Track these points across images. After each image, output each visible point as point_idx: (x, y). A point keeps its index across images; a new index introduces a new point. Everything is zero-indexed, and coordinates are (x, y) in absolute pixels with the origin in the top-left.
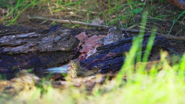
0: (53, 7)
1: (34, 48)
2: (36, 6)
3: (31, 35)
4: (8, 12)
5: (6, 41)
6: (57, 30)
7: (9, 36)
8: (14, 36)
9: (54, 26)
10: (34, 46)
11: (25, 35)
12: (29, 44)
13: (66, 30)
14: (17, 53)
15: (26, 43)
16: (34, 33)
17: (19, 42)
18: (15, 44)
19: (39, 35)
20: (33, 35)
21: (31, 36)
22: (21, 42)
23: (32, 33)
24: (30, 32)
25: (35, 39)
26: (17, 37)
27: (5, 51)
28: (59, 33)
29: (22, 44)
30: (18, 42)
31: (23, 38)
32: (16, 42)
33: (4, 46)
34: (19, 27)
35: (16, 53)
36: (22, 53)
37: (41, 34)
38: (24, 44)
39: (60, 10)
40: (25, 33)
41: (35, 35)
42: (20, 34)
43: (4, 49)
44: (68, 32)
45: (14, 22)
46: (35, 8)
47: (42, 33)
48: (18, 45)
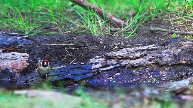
0: (173, 19)
1: (154, 61)
2: (156, 17)
3: (151, 47)
4: (127, 24)
5: (125, 53)
6: (178, 42)
7: (128, 49)
8: (133, 49)
9: (175, 38)
10: (153, 59)
11: (145, 48)
12: (148, 57)
13: (188, 42)
14: (137, 66)
15: (145, 55)
16: (153, 45)
17: (138, 54)
18: (135, 57)
19: (159, 47)
20: (152, 47)
21: (150, 48)
22: (140, 54)
23: (152, 46)
24: (150, 44)
25: (155, 51)
26: (135, 50)
27: (124, 64)
28: (180, 46)
29: (141, 56)
30: (137, 54)
31: (143, 50)
32: (136, 54)
33: (122, 59)
34: (138, 40)
35: (135, 66)
36: (142, 66)
37: (161, 46)
38: (143, 57)
39: (181, 21)
40: (144, 45)
41: (155, 48)
42: (139, 46)
43: (122, 61)
44: (189, 44)
45: (132, 35)
46: (155, 19)
47: (162, 45)
48: (137, 58)
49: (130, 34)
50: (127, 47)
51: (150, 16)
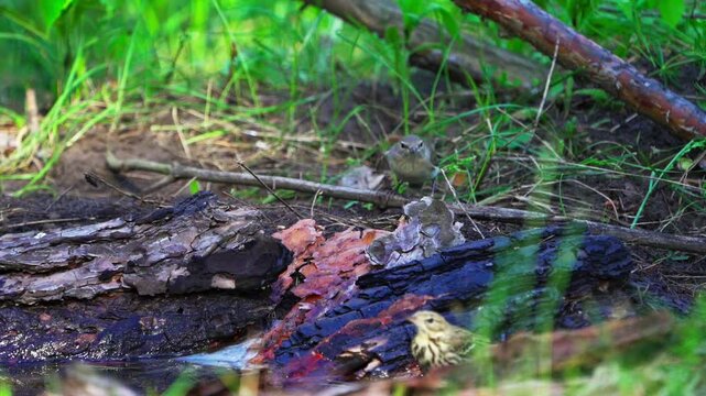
0: (188, 125)
1: (119, 281)
2: (125, 119)
3: (107, 228)
4: (17, 142)
5: (12, 253)
6: (206, 211)
7: (23, 235)
8: (42, 235)
9: (196, 196)
10: (117, 272)
11: (86, 231)
12: (98, 264)
13: (241, 212)
14: (55, 298)
15: (86, 259)
16: (117, 222)
17: (60, 257)
18: (48, 266)
19: (137, 228)
20: (113, 228)
21: (106, 234)
22: (68, 256)
23: (111, 224)
24: (103, 217)
25: (123, 243)
26: (51, 238)
27: (9, 291)
28: (214, 224)
29: (73, 263)
30: (58, 256)
31: (78, 242)
32: (51, 256)
33: (1, 272)
34: (60, 202)
35: (47, 299)
36: (74, 299)
37: (146, 227)
38: (79, 265)
39: (218, 134)
40: (84, 222)
41: (122, 231)
42: (63, 226)
43: (3, 282)
44: (248, 218)
45: (39, 182)
46: (123, 127)
47: (148, 222)
48: (57, 269)
49: (29, 181)
50: (19, 230)
51: (105, 114)
